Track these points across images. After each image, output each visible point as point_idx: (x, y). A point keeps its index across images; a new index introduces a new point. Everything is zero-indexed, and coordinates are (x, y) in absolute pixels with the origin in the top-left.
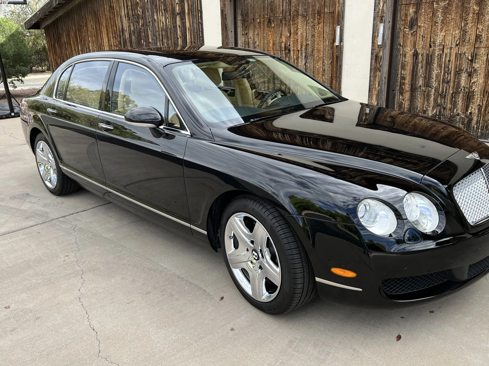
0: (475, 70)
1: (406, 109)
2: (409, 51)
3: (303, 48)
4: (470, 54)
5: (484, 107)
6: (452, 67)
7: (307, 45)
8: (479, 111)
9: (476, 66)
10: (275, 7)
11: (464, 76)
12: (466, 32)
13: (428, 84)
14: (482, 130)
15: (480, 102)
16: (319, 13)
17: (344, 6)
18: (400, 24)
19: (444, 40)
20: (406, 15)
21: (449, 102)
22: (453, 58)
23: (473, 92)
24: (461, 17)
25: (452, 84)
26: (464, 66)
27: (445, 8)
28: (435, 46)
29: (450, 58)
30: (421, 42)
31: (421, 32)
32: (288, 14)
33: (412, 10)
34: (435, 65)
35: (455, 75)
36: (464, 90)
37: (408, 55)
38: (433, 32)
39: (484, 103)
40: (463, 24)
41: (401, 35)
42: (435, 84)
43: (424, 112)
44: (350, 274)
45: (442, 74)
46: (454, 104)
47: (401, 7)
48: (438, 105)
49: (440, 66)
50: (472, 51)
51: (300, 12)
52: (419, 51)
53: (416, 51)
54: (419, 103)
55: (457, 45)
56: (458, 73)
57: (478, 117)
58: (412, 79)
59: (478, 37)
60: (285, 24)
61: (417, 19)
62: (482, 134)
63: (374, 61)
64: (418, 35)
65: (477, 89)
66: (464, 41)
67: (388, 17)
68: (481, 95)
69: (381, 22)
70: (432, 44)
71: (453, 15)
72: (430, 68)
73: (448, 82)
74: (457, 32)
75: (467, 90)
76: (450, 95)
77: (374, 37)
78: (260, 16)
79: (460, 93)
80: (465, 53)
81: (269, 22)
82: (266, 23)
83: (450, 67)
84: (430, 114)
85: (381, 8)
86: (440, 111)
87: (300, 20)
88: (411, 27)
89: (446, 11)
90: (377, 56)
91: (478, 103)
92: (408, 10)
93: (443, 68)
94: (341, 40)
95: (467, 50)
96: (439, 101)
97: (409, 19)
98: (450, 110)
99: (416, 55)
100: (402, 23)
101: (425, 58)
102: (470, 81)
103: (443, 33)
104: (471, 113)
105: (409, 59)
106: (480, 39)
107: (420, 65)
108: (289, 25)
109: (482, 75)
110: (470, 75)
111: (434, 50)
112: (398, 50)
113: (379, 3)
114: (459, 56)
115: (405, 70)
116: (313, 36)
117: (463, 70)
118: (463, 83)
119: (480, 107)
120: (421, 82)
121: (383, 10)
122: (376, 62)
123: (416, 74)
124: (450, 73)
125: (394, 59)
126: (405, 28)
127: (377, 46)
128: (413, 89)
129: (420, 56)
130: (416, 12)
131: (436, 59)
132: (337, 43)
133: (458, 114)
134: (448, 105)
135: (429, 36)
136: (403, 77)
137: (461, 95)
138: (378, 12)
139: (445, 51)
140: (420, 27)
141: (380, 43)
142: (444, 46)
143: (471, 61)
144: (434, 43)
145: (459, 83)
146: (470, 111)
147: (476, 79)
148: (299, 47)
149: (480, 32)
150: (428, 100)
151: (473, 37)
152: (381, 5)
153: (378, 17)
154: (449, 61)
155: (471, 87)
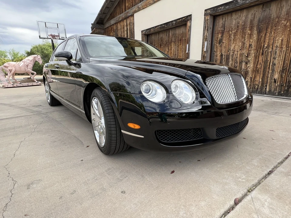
0: (249, 61)
2: (219, 54)
3: (174, 55)
4: (246, 54)
5: (253, 78)
6: (238, 60)
7: (175, 54)
8: (251, 80)
9: (249, 59)
10: (163, 39)
11: (244, 64)
12: (244, 44)
14: (252, 89)
15: (251, 76)
16: (180, 40)
17: (190, 35)
18: (215, 42)
19: (234, 48)
20: (217, 38)
22: (238, 56)
23: (248, 71)
24: (242, 37)
26: (244, 59)
27: (235, 33)
28: (230, 51)
29: (237, 56)
30: (224, 50)
31: (224, 45)
32: (168, 42)
33: (220, 36)
34: (230, 60)
35: (240, 64)
36: (244, 70)
37: (218, 56)
38: (229, 45)
39: (253, 76)
40: (243, 40)
41: (215, 47)
44: (137, 127)
45: (234, 63)
47: (215, 35)
49: (232, 60)
50: (247, 52)
51: (173, 41)
52: (223, 54)
53: (222, 54)
55: (240, 50)
56: (241, 63)
57: (250, 83)
59: (250, 45)
60: (167, 46)
61: (222, 39)
62: (252, 91)
63: (202, 58)
64: (223, 46)
65: (250, 70)
66: (243, 48)
67: (209, 39)
68: (252, 72)
69: (206, 41)
70: (229, 50)
71: (239, 36)
72: (228, 61)
73: (236, 67)
74: (240, 44)
75: (245, 70)
77: (203, 48)
78: (157, 43)
80: (244, 53)
81: (161, 46)
82: (159, 46)
83: (237, 60)
85: (206, 35)
87: (173, 44)
88: (219, 43)
89: (235, 34)
90: (204, 56)
91: (250, 76)
92: (218, 36)
93: (234, 61)
94: (189, 50)
95: (245, 52)
97: (219, 39)
99: (222, 55)
100: (216, 41)
101: (226, 57)
102: (247, 66)
103: (234, 45)
105: (219, 57)
106: (251, 46)
107: (223, 60)
108: (168, 46)
109: (252, 63)
110: (246, 63)
111: (230, 53)
112: (214, 54)
113: (205, 33)
114: (241, 55)
116: (178, 50)
117: (243, 61)
118: (243, 67)
119: (251, 78)
121: (207, 35)
122: (203, 59)
124: (237, 63)
125: (212, 58)
126: (217, 44)
127: (204, 52)
129: (224, 56)
130: (222, 36)
131: (231, 57)
132: (187, 52)
135: (227, 47)
138: (205, 37)
139: (235, 53)
140: (224, 43)
141: (205, 50)
142: (234, 50)
143: (247, 57)
144: (230, 50)
145: (241, 67)
146: (246, 80)
147: (249, 65)
148: (172, 55)
149: (251, 43)
151: (248, 46)
152: (206, 33)
153: (205, 39)
154: (237, 57)
155: (247, 69)
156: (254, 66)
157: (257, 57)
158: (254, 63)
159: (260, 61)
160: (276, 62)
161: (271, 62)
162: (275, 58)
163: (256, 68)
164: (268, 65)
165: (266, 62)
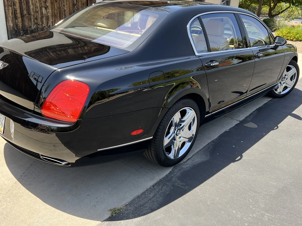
0: (47, 6)
1: (20, 27)
9: (47, 4)
11: (44, 9)
13: (29, 14)
21: (40, 22)
23: (49, 16)
25: (39, 13)
26: (43, 4)
34: (31, 4)
36: (45, 15)
42: (32, 13)
43: (30, 27)
45: (34, 8)
46: (42, 22)
48: (36, 23)
49: (33, 4)
54: (27, 23)
56: (41, 8)
58: (21, 11)
65: (50, 15)
68: (51, 17)
72: (28, 5)
73: (38, 12)
76: (40, 18)
79: (43, 17)
83: (37, 5)
84: (33, 28)
86: (37, 26)
96: (36, 21)
98: (41, 25)
102: (47, 11)
104: (49, 25)
107: (23, 4)
109: (50, 9)
110: (46, 8)
115: (15, 6)
117: (43, 6)
118: (44, 12)
120: (25, 12)
123: (22, 8)
124: (38, 8)
128: (22, 16)
131: (30, 1)
133: (45, 27)
134: (40, 23)
136: (15, 10)
137: (44, 18)
143: (45, 2)
145: (42, 12)
150: (31, 21)
154: (36, 2)
155: (47, 14)
156: (52, 12)
157: (53, 4)
158: (52, 9)
159: (56, 8)
160: (65, 9)
161: (63, 8)
162: (64, 6)
163: (54, 13)
164: (61, 11)
165: (59, 8)
